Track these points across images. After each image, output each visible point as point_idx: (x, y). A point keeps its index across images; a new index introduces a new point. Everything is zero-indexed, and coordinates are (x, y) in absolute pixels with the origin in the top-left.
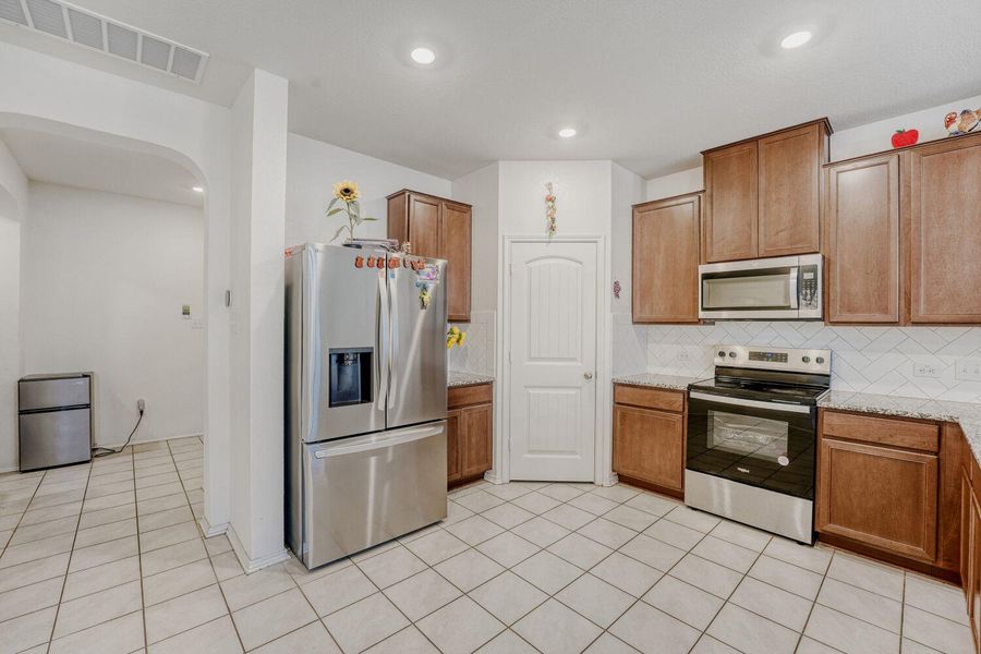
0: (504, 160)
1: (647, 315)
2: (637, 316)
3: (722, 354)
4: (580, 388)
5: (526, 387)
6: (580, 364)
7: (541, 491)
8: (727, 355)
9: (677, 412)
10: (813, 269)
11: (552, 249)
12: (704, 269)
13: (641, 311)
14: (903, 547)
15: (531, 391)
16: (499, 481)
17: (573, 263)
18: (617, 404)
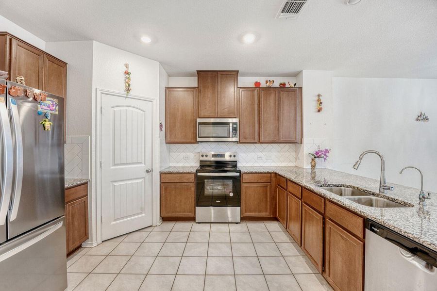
0: (96, 40)
1: (173, 140)
2: (169, 139)
3: (202, 156)
4: (144, 178)
5: (112, 182)
6: (144, 165)
7: (125, 240)
8: (205, 156)
9: (191, 183)
10: (236, 123)
11: (128, 101)
12: (199, 120)
13: (170, 137)
14: (264, 214)
15: (116, 184)
16: (95, 244)
17: (140, 111)
18: (162, 183)
